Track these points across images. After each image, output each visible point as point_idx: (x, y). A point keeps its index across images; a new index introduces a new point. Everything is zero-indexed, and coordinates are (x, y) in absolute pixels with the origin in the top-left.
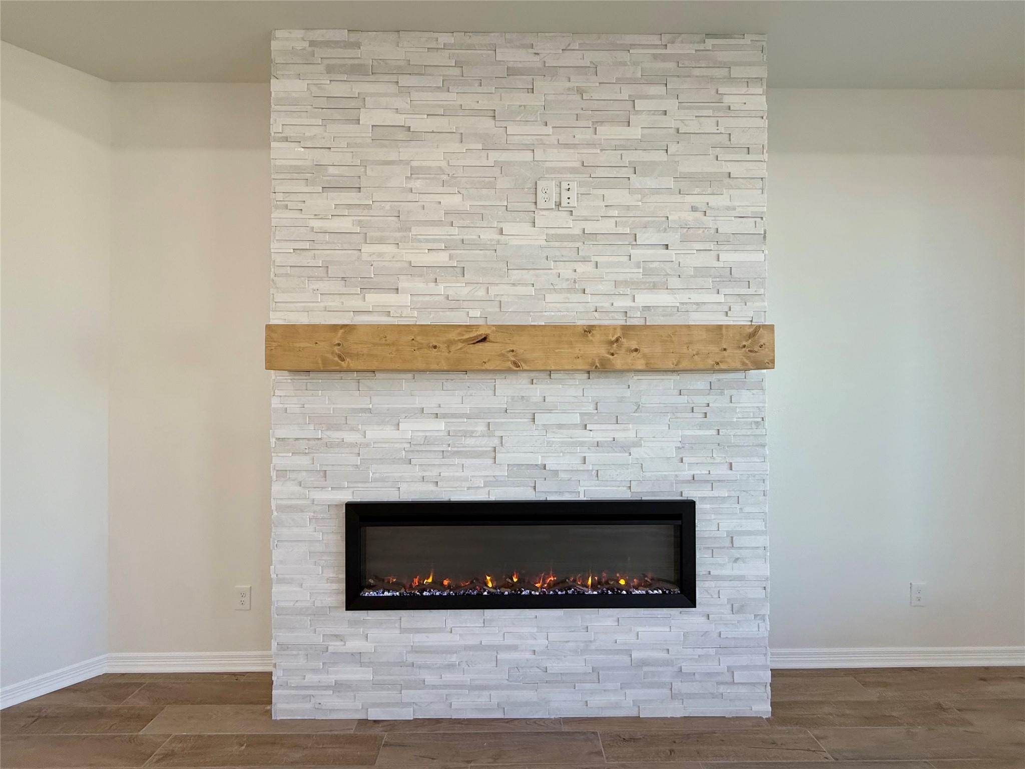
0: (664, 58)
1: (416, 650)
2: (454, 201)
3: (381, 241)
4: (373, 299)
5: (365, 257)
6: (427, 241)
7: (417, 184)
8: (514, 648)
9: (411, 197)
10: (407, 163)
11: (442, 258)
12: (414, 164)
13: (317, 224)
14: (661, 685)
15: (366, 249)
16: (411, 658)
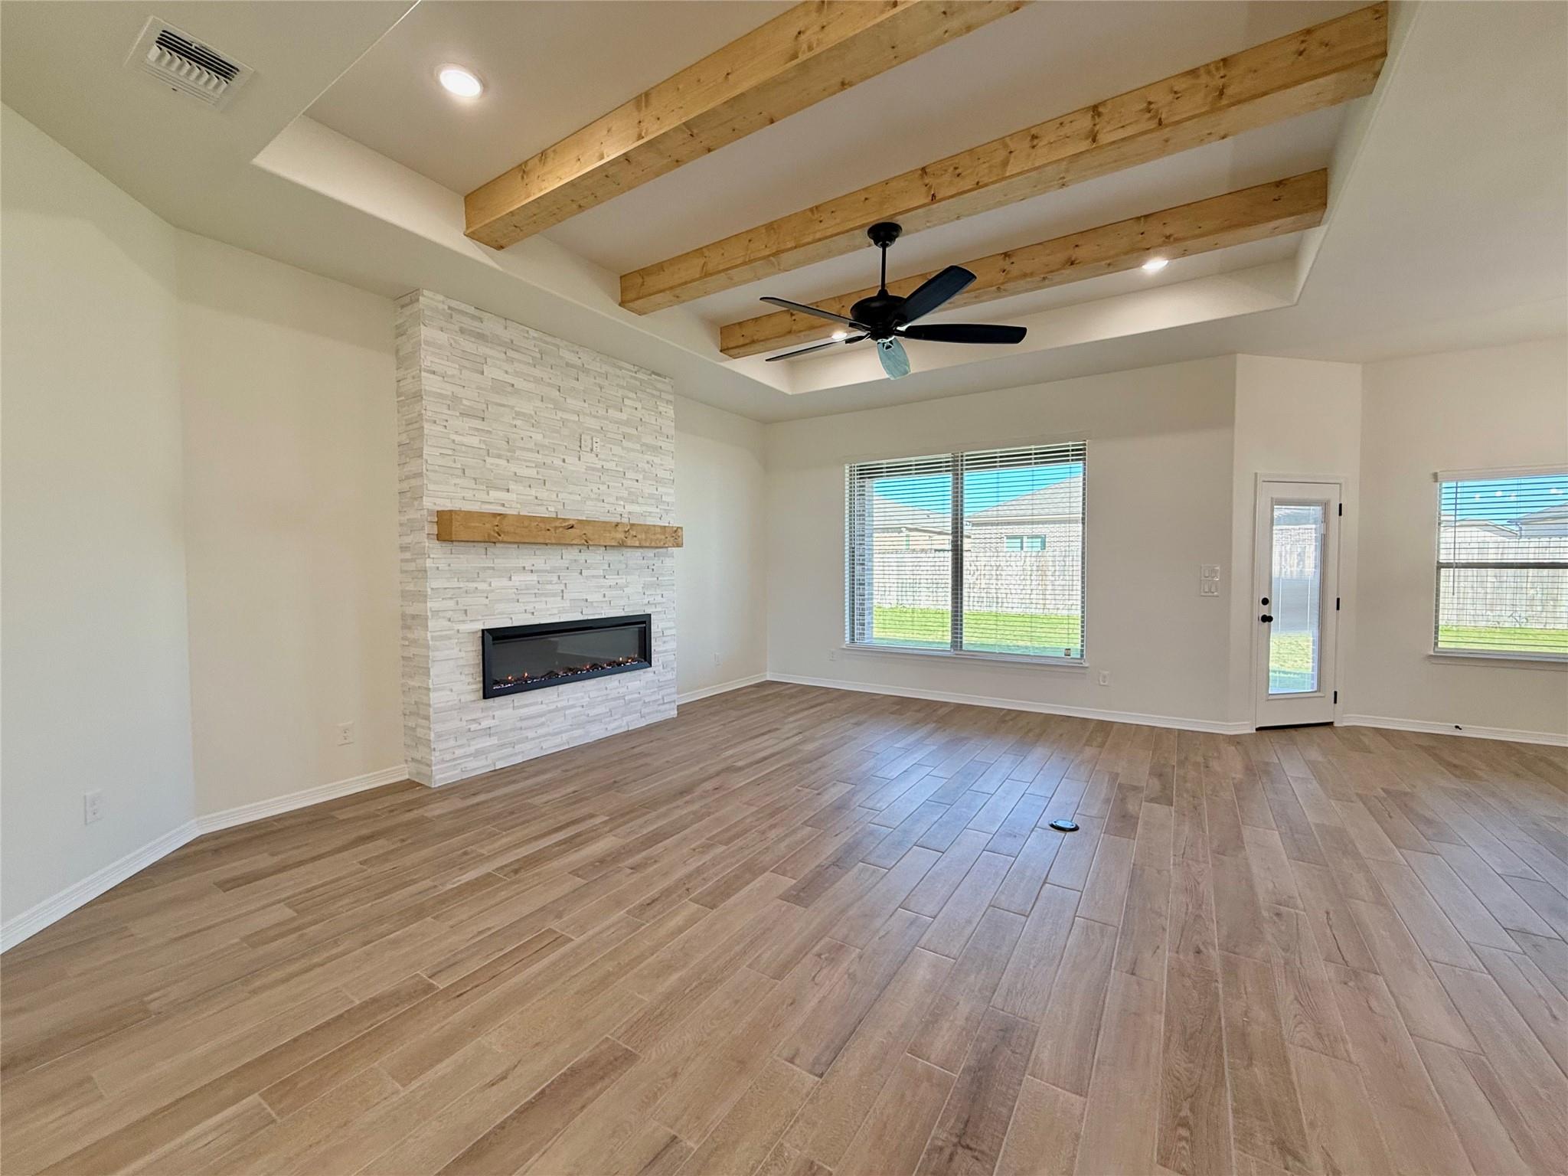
1: (522, 719)
2: (538, 437)
3: (499, 457)
4: (494, 495)
5: (488, 466)
6: (525, 461)
7: (518, 423)
8: (573, 706)
9: (515, 430)
10: (512, 408)
11: (532, 472)
12: (517, 409)
13: (457, 438)
15: (489, 460)
16: (519, 724)
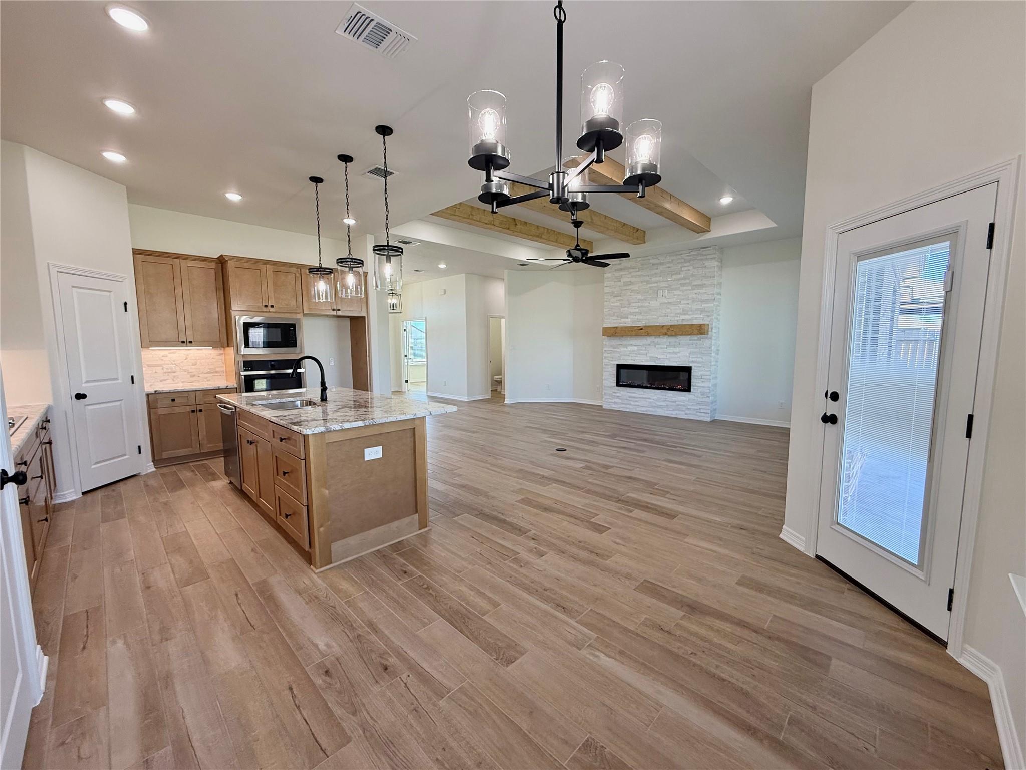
0: (690, 255)
2: (640, 297)
3: (625, 307)
4: (623, 320)
5: (622, 311)
6: (634, 306)
7: (632, 294)
8: (649, 398)
9: (631, 297)
11: (637, 310)
12: (632, 289)
13: (612, 304)
14: (683, 411)
16: (628, 398)
